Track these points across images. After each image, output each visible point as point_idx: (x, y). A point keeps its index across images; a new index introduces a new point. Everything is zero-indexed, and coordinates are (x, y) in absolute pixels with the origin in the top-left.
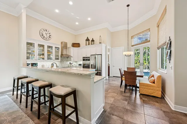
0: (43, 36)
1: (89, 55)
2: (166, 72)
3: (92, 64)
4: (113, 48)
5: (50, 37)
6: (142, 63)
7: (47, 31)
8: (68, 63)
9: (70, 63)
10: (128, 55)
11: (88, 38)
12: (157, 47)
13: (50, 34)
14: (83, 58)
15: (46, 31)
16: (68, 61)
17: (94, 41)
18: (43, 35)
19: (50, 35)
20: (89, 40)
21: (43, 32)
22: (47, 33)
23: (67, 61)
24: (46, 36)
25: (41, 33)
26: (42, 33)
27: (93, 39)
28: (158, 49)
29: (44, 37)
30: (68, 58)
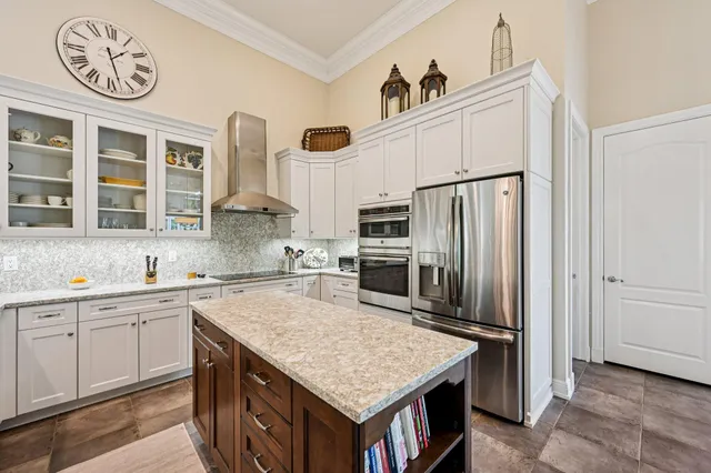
0: (86, 71)
1: (400, 194)
3: (427, 260)
4: (606, 130)
5: (142, 82)
7: (122, 38)
8: (277, 247)
9: (288, 249)
11: (395, 70)
13: (141, 61)
14: (363, 212)
15: (113, 35)
16: (278, 237)
17: (443, 79)
18: (82, 61)
19: (139, 67)
20: (407, 86)
21: (81, 42)
22: (116, 48)
23: (273, 236)
24: (105, 71)
25: (70, 46)
26: (81, 48)
27: (433, 65)
29: (93, 73)
30: (278, 220)
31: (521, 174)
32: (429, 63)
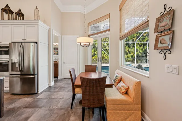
1: (6, 43)
2: (148, 76)
3: (14, 61)
6: (100, 59)
10: (85, 45)
12: (119, 37)
17: (23, 15)
20: (12, 12)
28: (121, 40)
31: (37, 43)
32: (19, 9)
